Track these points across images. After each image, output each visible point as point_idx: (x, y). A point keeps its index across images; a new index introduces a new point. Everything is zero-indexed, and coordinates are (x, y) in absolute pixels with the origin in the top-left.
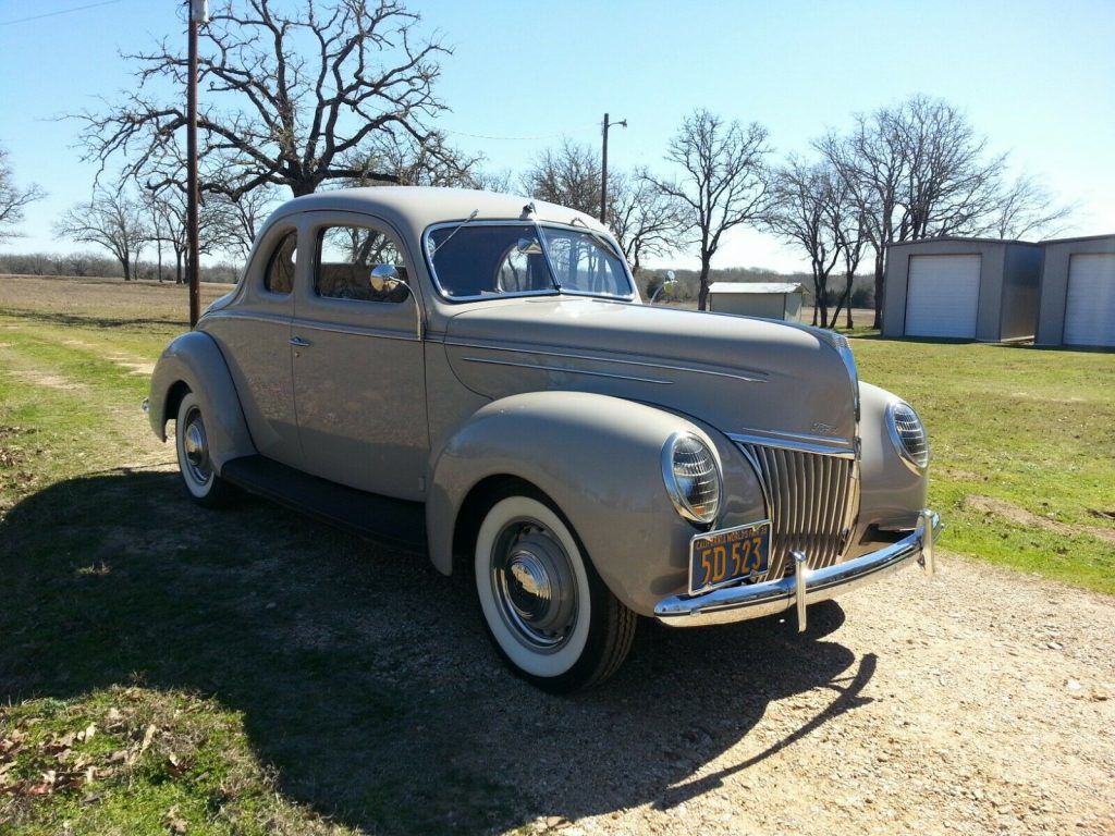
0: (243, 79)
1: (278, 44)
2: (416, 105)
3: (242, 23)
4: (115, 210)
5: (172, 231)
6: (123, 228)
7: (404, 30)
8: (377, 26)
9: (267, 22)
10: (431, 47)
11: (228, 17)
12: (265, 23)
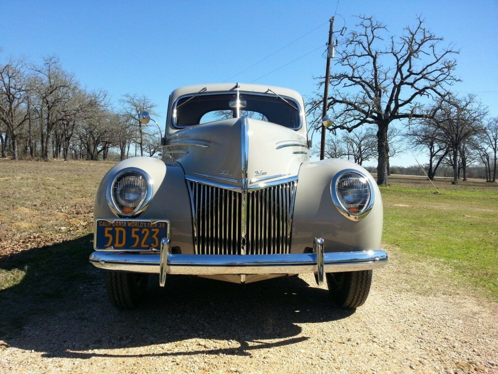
0: (358, 80)
1: (374, 63)
2: (442, 80)
3: (359, 56)
4: (333, 144)
5: (354, 151)
6: (335, 151)
7: (433, 46)
8: (421, 47)
9: (370, 54)
10: (447, 52)
11: (354, 55)
12: (369, 55)
